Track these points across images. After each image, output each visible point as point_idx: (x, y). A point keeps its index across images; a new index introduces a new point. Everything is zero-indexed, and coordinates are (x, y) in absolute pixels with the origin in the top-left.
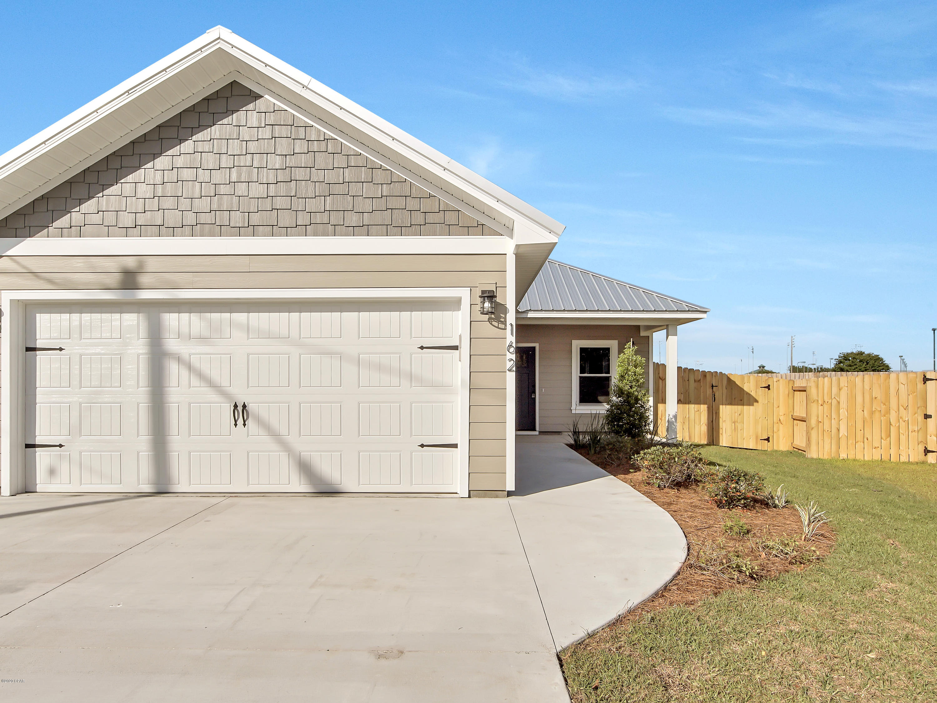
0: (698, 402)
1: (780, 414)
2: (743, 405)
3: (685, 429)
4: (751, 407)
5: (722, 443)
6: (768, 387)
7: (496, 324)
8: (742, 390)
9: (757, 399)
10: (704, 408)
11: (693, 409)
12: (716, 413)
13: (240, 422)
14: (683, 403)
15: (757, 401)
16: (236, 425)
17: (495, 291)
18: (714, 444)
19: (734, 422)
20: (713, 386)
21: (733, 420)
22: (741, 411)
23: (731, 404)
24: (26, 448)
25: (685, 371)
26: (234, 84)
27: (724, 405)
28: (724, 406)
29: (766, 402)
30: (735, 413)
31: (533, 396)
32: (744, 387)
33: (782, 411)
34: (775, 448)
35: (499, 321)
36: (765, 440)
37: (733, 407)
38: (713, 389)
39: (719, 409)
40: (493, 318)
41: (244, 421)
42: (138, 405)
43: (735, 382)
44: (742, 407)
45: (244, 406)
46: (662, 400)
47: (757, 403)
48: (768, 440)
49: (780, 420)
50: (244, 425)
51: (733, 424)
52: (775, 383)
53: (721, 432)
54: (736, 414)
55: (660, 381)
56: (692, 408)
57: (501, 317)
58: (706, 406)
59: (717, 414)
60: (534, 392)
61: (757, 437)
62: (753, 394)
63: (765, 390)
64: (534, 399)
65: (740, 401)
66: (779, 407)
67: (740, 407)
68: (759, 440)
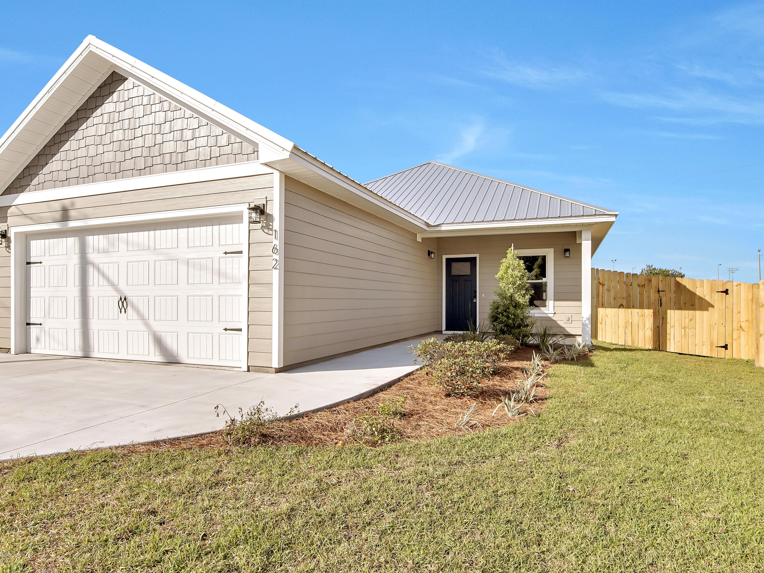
0: (641, 307)
1: (742, 320)
2: (695, 310)
3: (627, 334)
4: (705, 312)
5: (670, 349)
6: (726, 292)
7: (266, 231)
8: (693, 294)
9: (712, 304)
10: (649, 313)
11: (636, 315)
12: (663, 318)
13: (123, 310)
14: (626, 308)
15: (713, 306)
16: (121, 312)
17: (265, 204)
18: (661, 349)
19: (684, 328)
20: (659, 291)
21: (683, 326)
22: (693, 317)
23: (680, 309)
24: (27, 325)
25: (627, 277)
26: (114, 73)
27: (672, 309)
28: (672, 311)
29: (724, 307)
30: (685, 318)
31: (474, 301)
32: (696, 291)
33: (743, 317)
34: (735, 356)
35: (269, 229)
36: (722, 347)
37: (683, 312)
38: (659, 293)
39: (666, 313)
40: (264, 227)
41: (125, 310)
42: (75, 298)
43: (685, 287)
44: (694, 312)
45: (125, 299)
46: (602, 305)
47: (712, 308)
48: (726, 347)
49: (741, 327)
50: (125, 312)
51: (683, 330)
52: (735, 288)
53: (668, 337)
54: (687, 319)
55: (601, 286)
56: (636, 313)
57: (270, 225)
58: (652, 311)
59: (664, 320)
60: (475, 297)
61: (712, 344)
62: (707, 298)
63: (722, 295)
64: (476, 303)
65: (692, 306)
66: (739, 312)
67: (691, 312)
68: (714, 347)
